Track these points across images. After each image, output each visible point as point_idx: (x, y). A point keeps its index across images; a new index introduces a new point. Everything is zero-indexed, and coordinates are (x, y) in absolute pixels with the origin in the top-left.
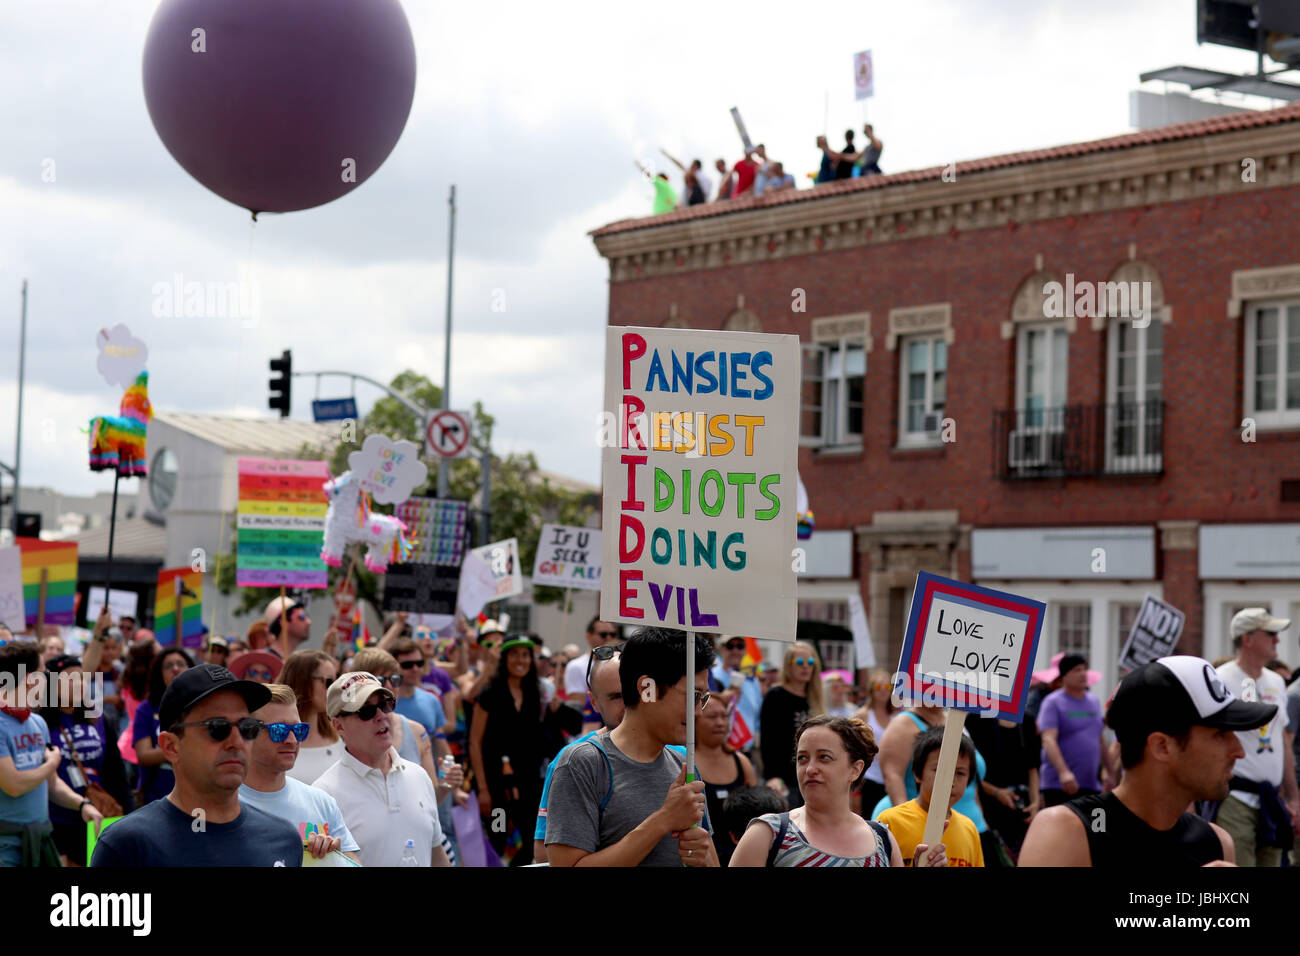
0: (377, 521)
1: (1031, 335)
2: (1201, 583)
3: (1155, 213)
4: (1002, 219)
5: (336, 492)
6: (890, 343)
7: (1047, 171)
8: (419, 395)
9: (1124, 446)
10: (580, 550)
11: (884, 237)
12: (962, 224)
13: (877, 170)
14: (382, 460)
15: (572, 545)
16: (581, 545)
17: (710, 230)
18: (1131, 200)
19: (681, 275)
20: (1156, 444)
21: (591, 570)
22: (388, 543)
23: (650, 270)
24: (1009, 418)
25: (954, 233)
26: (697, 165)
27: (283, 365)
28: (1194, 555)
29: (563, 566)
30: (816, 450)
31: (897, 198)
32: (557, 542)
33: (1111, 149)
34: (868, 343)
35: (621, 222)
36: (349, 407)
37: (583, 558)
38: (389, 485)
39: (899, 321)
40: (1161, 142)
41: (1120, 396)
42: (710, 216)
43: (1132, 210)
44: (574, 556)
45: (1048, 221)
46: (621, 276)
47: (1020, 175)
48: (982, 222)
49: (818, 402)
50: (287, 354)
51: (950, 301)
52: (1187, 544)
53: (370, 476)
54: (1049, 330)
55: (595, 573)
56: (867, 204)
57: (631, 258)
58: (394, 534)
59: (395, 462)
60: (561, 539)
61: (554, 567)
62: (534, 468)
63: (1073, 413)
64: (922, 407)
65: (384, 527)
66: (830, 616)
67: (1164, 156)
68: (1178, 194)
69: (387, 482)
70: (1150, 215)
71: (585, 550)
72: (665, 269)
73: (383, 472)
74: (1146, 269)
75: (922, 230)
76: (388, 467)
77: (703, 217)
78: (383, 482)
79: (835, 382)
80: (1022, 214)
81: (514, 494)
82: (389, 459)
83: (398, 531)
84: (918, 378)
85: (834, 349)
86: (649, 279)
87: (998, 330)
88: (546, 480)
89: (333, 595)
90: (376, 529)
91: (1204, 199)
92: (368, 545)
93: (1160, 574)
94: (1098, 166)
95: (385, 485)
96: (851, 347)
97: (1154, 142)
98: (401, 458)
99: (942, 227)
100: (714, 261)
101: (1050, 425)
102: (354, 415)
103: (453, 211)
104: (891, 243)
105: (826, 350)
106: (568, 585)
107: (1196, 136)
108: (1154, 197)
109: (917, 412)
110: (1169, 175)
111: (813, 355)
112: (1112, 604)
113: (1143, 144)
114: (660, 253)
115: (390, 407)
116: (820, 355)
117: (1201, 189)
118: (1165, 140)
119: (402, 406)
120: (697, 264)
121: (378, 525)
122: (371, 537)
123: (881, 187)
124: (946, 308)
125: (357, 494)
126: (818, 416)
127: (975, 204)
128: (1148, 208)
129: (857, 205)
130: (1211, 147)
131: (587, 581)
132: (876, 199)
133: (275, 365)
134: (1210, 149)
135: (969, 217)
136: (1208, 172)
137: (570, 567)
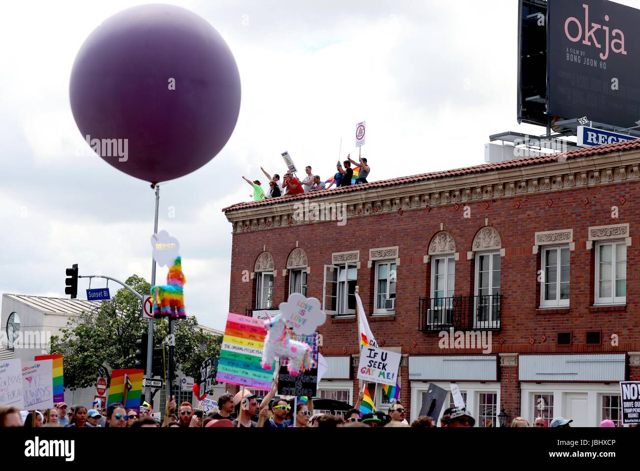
0: (295, 344)
1: (438, 261)
2: (519, 383)
3: (498, 203)
4: (424, 205)
5: (271, 326)
6: (370, 265)
7: (446, 183)
8: (140, 287)
9: (482, 317)
10: (383, 362)
11: (367, 214)
12: (404, 208)
13: (365, 181)
14: (299, 309)
15: (378, 359)
16: (383, 360)
17: (283, 209)
18: (486, 197)
19: (268, 230)
20: (498, 315)
21: (388, 374)
22: (301, 358)
23: (253, 228)
24: (426, 301)
25: (401, 212)
26: (277, 177)
27: (73, 273)
28: (516, 369)
29: (373, 371)
30: (333, 317)
31: (373, 194)
32: (370, 357)
33: (477, 172)
34: (359, 265)
35: (239, 205)
36: (105, 293)
37: (384, 367)
38: (303, 323)
39: (374, 254)
40: (500, 169)
41: (480, 291)
42: (283, 202)
43: (486, 201)
44: (379, 365)
45: (446, 207)
46: (239, 230)
47: (432, 184)
48: (414, 206)
49: (334, 293)
50: (76, 266)
51: (399, 245)
52: (513, 364)
53: (291, 318)
54: (446, 259)
55: (390, 376)
56: (359, 197)
57: (243, 222)
58: (305, 353)
59: (306, 310)
60: (372, 355)
61: (369, 371)
62: (195, 324)
63: (457, 300)
64: (385, 296)
65: (298, 348)
66: (339, 397)
67: (502, 176)
68: (508, 194)
69: (302, 322)
70: (495, 204)
71: (385, 362)
72: (260, 228)
73: (300, 315)
74: (493, 230)
75: (385, 210)
76: (303, 313)
77: (279, 203)
78: (300, 321)
79: (343, 283)
80: (433, 203)
81: (186, 337)
82: (304, 309)
83: (307, 351)
84: (383, 282)
85: (343, 268)
86: (252, 232)
87: (422, 259)
88: (201, 330)
89: (96, 385)
90: (294, 350)
91: (522, 197)
92: (290, 358)
93: (499, 379)
94: (470, 180)
95: (301, 324)
96: (350, 267)
97: (497, 169)
98: (310, 308)
99: (395, 209)
100: (284, 224)
101: (447, 305)
102: (108, 297)
103: (158, 198)
104: (370, 216)
105: (338, 268)
106: (377, 382)
107: (517, 166)
108: (497, 195)
109: (382, 298)
110: (504, 185)
111: (332, 270)
112: (476, 392)
113: (492, 170)
114: (258, 220)
115: (125, 293)
116: (336, 270)
117: (520, 192)
118: (502, 168)
119: (131, 293)
120: (276, 225)
121: (295, 347)
122: (290, 353)
123: (365, 189)
124: (397, 248)
125: (283, 327)
126: (334, 300)
127: (411, 198)
128: (494, 201)
129: (353, 198)
130: (524, 171)
131: (386, 380)
132: (363, 195)
133: (69, 272)
134: (524, 173)
135: (407, 204)
136: (523, 184)
137: (378, 371)
